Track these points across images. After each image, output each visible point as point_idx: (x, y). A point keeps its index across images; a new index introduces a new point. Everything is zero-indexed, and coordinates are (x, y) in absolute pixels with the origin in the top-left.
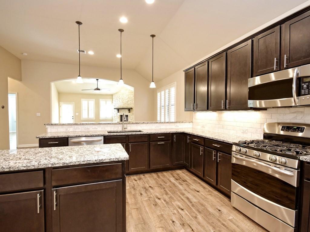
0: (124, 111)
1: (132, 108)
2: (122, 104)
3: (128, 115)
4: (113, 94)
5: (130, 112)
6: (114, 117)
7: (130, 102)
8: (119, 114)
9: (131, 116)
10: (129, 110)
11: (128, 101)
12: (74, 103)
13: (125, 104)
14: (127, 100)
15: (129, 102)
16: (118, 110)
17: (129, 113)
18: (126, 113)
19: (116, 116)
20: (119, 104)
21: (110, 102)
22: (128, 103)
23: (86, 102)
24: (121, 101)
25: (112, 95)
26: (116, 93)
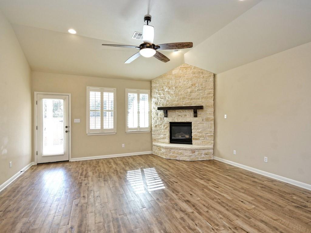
0: (180, 114)
1: (201, 108)
2: (177, 100)
3: (191, 123)
4: (153, 80)
5: (196, 116)
6: (156, 126)
7: (197, 93)
8: (168, 120)
9: (200, 125)
10: (196, 110)
11: (191, 92)
12: (70, 95)
13: (184, 98)
14: (189, 90)
15: (194, 95)
16: (166, 111)
17: (195, 119)
18: (186, 117)
19: (160, 123)
20: (167, 98)
21: (147, 96)
22: (190, 96)
23: (98, 94)
24: (172, 92)
25: (151, 82)
26: (161, 77)
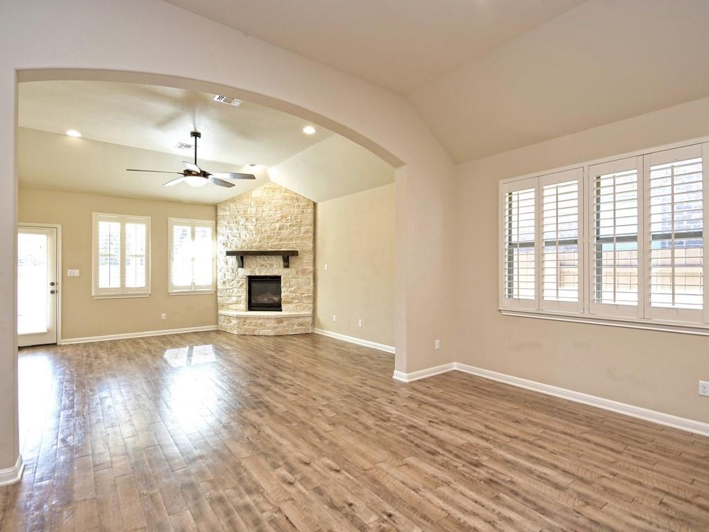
0: (263, 263)
1: (295, 253)
2: (258, 239)
3: (280, 277)
4: (219, 203)
5: (287, 266)
6: (224, 283)
7: (289, 231)
8: (244, 273)
9: (293, 280)
10: (288, 257)
11: (280, 229)
12: (60, 227)
13: (269, 237)
14: (277, 225)
15: (285, 233)
16: (242, 258)
17: (287, 270)
18: (273, 268)
19: (231, 278)
20: (243, 237)
21: (209, 231)
22: (279, 234)
23: (116, 227)
24: (251, 227)
25: (215, 207)
26: (231, 201)
